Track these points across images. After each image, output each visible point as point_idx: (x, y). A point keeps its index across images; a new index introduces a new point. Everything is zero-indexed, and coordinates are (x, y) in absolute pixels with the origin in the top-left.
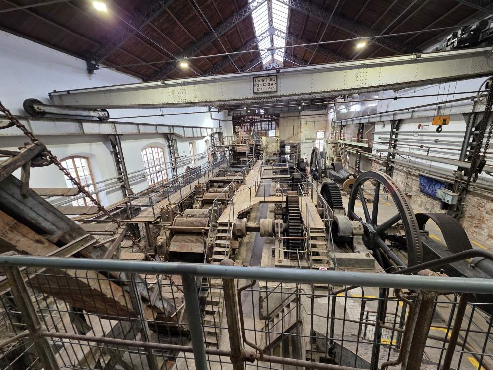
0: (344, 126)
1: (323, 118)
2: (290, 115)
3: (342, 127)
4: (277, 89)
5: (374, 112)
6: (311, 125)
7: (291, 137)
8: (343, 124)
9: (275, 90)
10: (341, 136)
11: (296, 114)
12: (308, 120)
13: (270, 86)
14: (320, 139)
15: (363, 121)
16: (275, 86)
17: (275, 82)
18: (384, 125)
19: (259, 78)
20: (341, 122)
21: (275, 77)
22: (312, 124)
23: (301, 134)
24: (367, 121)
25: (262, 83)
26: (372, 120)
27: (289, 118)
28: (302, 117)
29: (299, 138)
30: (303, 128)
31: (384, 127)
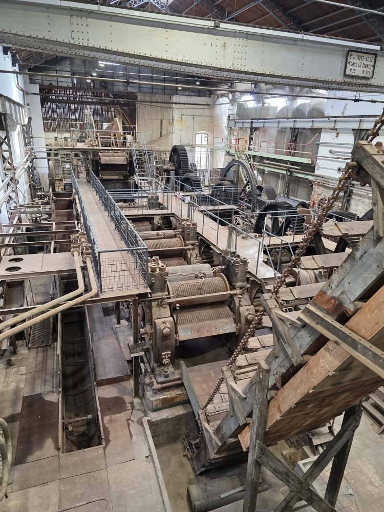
0: (256, 129)
1: (206, 112)
2: (155, 98)
3: (253, 130)
4: (373, 74)
5: (317, 113)
6: (188, 120)
7: (157, 140)
8: (255, 125)
9: (370, 76)
10: (250, 144)
11: (165, 99)
12: (184, 111)
13: (365, 69)
14: (201, 146)
15: (298, 125)
16: (371, 70)
17: (372, 64)
18: (338, 134)
19: (356, 53)
20: (252, 122)
21: (374, 56)
22: (190, 119)
23: (174, 135)
24: (309, 126)
25: (357, 61)
26: (317, 125)
27: (154, 104)
28: (174, 106)
29: (170, 141)
30: (176, 126)
31: (337, 137)
